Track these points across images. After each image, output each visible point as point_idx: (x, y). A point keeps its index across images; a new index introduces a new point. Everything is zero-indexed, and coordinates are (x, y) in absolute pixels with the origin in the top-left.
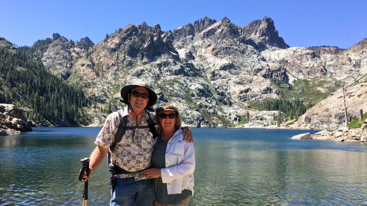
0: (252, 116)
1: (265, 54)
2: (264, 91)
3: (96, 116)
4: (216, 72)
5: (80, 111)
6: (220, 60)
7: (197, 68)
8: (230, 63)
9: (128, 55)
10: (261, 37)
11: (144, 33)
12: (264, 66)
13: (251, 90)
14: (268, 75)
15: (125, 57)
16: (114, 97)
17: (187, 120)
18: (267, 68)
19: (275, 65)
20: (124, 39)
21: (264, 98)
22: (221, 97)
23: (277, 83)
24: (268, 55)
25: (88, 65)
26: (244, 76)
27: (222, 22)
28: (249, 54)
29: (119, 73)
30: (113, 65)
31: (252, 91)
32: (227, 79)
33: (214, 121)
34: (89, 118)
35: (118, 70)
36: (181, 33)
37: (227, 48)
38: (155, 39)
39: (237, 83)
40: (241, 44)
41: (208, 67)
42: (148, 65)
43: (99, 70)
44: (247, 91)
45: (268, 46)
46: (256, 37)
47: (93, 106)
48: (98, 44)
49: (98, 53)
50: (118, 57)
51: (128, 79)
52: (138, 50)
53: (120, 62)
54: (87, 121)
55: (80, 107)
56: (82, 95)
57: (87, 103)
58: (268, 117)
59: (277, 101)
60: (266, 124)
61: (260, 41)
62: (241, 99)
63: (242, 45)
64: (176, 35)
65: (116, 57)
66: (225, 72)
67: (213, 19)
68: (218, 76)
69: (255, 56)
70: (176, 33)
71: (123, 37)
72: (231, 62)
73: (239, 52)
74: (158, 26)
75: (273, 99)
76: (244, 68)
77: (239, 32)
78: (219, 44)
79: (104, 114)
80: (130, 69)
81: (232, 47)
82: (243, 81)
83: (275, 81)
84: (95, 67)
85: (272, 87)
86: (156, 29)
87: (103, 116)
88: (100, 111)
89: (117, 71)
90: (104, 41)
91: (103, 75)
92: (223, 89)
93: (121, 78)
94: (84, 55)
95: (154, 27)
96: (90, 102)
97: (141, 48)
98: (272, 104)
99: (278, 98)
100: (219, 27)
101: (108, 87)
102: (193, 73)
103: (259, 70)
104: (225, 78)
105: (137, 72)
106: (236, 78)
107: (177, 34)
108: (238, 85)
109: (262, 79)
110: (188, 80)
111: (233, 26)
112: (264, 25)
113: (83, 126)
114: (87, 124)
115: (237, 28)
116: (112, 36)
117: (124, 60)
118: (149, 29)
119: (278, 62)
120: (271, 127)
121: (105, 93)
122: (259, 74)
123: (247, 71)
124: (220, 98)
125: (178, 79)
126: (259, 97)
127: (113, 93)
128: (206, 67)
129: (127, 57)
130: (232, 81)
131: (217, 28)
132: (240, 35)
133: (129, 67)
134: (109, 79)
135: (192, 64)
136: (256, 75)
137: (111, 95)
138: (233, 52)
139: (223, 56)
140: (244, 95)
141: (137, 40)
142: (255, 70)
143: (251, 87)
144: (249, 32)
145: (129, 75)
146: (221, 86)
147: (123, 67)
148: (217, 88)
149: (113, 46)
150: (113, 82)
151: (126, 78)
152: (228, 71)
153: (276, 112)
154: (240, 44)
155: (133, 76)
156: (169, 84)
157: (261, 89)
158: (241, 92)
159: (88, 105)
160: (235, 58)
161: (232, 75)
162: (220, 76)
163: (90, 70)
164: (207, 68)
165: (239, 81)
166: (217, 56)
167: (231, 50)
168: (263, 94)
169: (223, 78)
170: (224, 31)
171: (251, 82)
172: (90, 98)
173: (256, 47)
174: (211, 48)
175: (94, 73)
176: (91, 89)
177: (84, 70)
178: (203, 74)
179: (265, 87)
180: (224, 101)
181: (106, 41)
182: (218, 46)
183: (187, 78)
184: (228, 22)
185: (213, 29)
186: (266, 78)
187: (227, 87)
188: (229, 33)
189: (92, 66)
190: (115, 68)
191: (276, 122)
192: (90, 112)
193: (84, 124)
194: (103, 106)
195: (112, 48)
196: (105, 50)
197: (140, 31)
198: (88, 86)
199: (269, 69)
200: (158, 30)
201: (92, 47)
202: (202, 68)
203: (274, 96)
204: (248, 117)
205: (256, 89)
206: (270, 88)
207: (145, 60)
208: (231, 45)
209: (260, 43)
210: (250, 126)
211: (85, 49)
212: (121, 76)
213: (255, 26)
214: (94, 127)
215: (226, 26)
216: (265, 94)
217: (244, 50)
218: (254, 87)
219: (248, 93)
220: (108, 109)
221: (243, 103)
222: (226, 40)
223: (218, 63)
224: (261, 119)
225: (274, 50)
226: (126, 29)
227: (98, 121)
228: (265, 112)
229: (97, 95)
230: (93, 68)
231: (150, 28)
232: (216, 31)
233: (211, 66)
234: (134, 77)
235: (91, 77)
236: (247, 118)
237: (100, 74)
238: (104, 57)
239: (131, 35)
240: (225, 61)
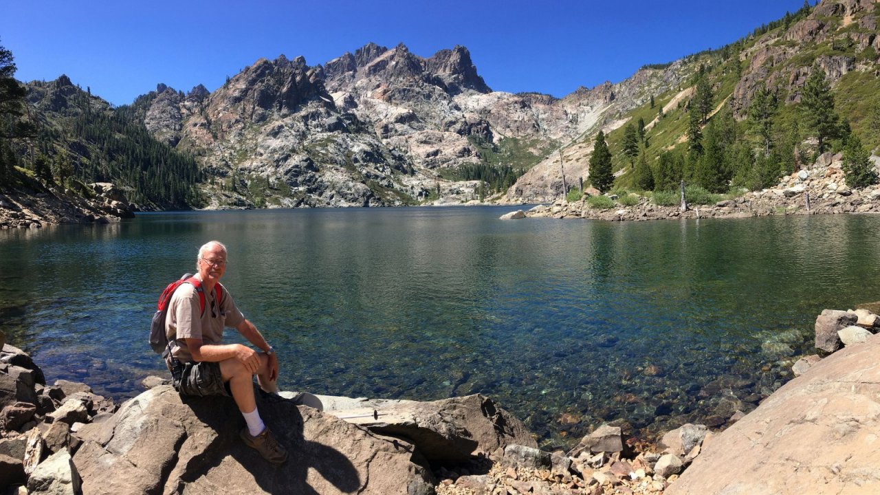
0: (444, 190)
1: (458, 99)
2: (459, 153)
3: (215, 195)
4: (390, 126)
5: (192, 189)
6: (395, 107)
7: (362, 120)
8: (409, 113)
9: (258, 106)
10: (453, 74)
11: (282, 71)
12: (458, 117)
13: (441, 152)
14: (465, 130)
15: (254, 108)
16: (240, 167)
17: (349, 196)
18: (463, 120)
19: (475, 116)
20: (253, 82)
21: (461, 162)
22: (398, 162)
23: (477, 141)
24: (463, 102)
25: (202, 125)
26: (432, 131)
27: (397, 51)
28: (437, 99)
29: (246, 133)
30: (237, 121)
31: (443, 154)
32: (406, 136)
33: (388, 198)
34: (204, 198)
35: (243, 128)
36: (336, 68)
37: (404, 90)
38: (298, 78)
39: (422, 142)
40: (425, 84)
41: (376, 118)
42: (288, 118)
43: (217, 130)
44: (436, 153)
45: (462, 88)
46: (445, 74)
47: (209, 181)
48: (215, 92)
49: (215, 106)
50: (244, 109)
51: (260, 140)
52: (274, 96)
53: (247, 116)
54: (202, 202)
55: (192, 184)
56: (195, 166)
57: (201, 178)
58: (466, 191)
59: (479, 167)
60: (464, 199)
61: (451, 81)
62: (428, 165)
63: (426, 86)
64: (329, 72)
65: (241, 109)
66: (402, 125)
67: (382, 46)
68: (393, 132)
69: (445, 102)
70: (329, 68)
71: (250, 79)
72: (411, 111)
73: (422, 97)
74: (302, 60)
75: (473, 165)
76: (431, 121)
77: (421, 67)
78: (393, 84)
79: (225, 193)
80: (263, 125)
81: (412, 88)
82: (430, 139)
83: (475, 139)
84: (211, 127)
85: (470, 147)
86: (299, 63)
87: (224, 194)
88: (219, 188)
89: (243, 130)
90: (224, 88)
91: (223, 137)
92: (401, 150)
93: (250, 139)
94: (196, 110)
95: (296, 60)
96: (206, 176)
97: (278, 94)
98: (472, 171)
99: (479, 163)
100: (392, 58)
101: (231, 154)
102: (355, 127)
103: (452, 123)
104: (404, 135)
105: (273, 129)
106: (419, 134)
107: (331, 70)
108: (423, 145)
109: (455, 135)
110: (349, 139)
111: (412, 57)
112: (455, 58)
113: (196, 209)
114: (202, 207)
115: (418, 60)
116: (234, 79)
117: (253, 113)
118: (289, 64)
119: (477, 112)
120: (471, 203)
121: (227, 162)
122: (451, 129)
123: (435, 124)
124: (396, 164)
125: (334, 136)
126: (453, 161)
127: (237, 162)
128: (374, 118)
129: (257, 108)
130: (414, 139)
131: (389, 60)
132: (423, 71)
133: (261, 123)
134: (232, 142)
135: (353, 115)
136: (447, 130)
137: (235, 164)
138: (413, 96)
139: (398, 102)
140: (432, 161)
141: (271, 83)
142: (446, 124)
143: (442, 148)
144: (436, 66)
145: (260, 135)
146: (397, 147)
147: (252, 124)
148: (392, 150)
149: (237, 94)
150: (238, 146)
151: (257, 140)
152: (407, 124)
153: (478, 182)
154: (423, 84)
155: (267, 136)
156: (320, 145)
157: (455, 150)
158: (428, 156)
159: (203, 180)
160: (418, 105)
161: (414, 131)
162: (396, 131)
163: (205, 131)
164: (375, 120)
165: (424, 139)
166: (391, 102)
167: (411, 94)
168: (459, 157)
169: (400, 135)
170: (400, 65)
171: (441, 141)
172: (205, 170)
173: (446, 89)
174: (380, 90)
175: (211, 135)
176: (206, 158)
177: (196, 132)
178: (370, 130)
179: (460, 148)
180: (403, 168)
181: (226, 87)
182: (392, 87)
183: (347, 136)
184: (405, 51)
185: (382, 61)
186: (461, 135)
187: (407, 148)
188: (407, 68)
189: (207, 125)
190: (240, 126)
191: (479, 196)
192: (206, 189)
193: (197, 206)
194: (223, 181)
195: (236, 97)
196: (226, 101)
197: (276, 68)
198: (202, 153)
199: (465, 122)
200: (302, 65)
201: (207, 98)
202: (368, 120)
203: (474, 160)
204: (439, 190)
205: (448, 151)
206: (468, 149)
207: (284, 111)
208: (411, 86)
209: (451, 84)
210: (442, 203)
211: (198, 102)
212: (249, 137)
213: (443, 59)
214: (212, 211)
215: (402, 56)
216: (461, 157)
217: (429, 94)
218: (446, 147)
219: (438, 157)
220: (231, 184)
221: (431, 171)
222: (404, 78)
223: (392, 112)
224: (458, 193)
225: (471, 94)
226: (255, 66)
227: (217, 202)
228: (462, 183)
229: (214, 166)
230: (209, 128)
231: (291, 62)
232: (387, 64)
233: (381, 117)
234: (269, 137)
235: (207, 141)
236: (437, 192)
237: (219, 135)
238: (224, 110)
239: (262, 75)
240: (402, 110)
